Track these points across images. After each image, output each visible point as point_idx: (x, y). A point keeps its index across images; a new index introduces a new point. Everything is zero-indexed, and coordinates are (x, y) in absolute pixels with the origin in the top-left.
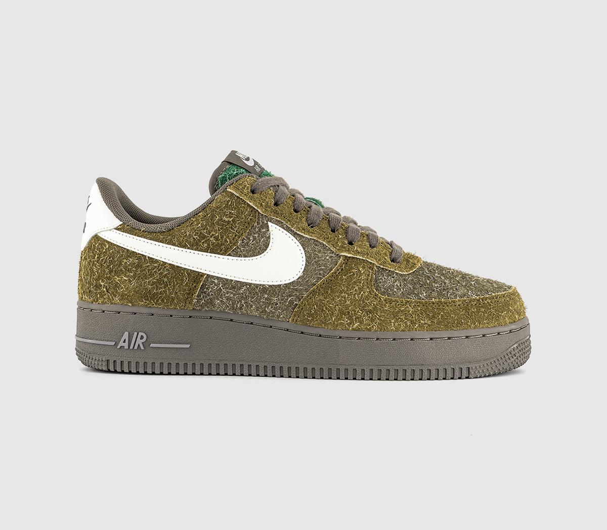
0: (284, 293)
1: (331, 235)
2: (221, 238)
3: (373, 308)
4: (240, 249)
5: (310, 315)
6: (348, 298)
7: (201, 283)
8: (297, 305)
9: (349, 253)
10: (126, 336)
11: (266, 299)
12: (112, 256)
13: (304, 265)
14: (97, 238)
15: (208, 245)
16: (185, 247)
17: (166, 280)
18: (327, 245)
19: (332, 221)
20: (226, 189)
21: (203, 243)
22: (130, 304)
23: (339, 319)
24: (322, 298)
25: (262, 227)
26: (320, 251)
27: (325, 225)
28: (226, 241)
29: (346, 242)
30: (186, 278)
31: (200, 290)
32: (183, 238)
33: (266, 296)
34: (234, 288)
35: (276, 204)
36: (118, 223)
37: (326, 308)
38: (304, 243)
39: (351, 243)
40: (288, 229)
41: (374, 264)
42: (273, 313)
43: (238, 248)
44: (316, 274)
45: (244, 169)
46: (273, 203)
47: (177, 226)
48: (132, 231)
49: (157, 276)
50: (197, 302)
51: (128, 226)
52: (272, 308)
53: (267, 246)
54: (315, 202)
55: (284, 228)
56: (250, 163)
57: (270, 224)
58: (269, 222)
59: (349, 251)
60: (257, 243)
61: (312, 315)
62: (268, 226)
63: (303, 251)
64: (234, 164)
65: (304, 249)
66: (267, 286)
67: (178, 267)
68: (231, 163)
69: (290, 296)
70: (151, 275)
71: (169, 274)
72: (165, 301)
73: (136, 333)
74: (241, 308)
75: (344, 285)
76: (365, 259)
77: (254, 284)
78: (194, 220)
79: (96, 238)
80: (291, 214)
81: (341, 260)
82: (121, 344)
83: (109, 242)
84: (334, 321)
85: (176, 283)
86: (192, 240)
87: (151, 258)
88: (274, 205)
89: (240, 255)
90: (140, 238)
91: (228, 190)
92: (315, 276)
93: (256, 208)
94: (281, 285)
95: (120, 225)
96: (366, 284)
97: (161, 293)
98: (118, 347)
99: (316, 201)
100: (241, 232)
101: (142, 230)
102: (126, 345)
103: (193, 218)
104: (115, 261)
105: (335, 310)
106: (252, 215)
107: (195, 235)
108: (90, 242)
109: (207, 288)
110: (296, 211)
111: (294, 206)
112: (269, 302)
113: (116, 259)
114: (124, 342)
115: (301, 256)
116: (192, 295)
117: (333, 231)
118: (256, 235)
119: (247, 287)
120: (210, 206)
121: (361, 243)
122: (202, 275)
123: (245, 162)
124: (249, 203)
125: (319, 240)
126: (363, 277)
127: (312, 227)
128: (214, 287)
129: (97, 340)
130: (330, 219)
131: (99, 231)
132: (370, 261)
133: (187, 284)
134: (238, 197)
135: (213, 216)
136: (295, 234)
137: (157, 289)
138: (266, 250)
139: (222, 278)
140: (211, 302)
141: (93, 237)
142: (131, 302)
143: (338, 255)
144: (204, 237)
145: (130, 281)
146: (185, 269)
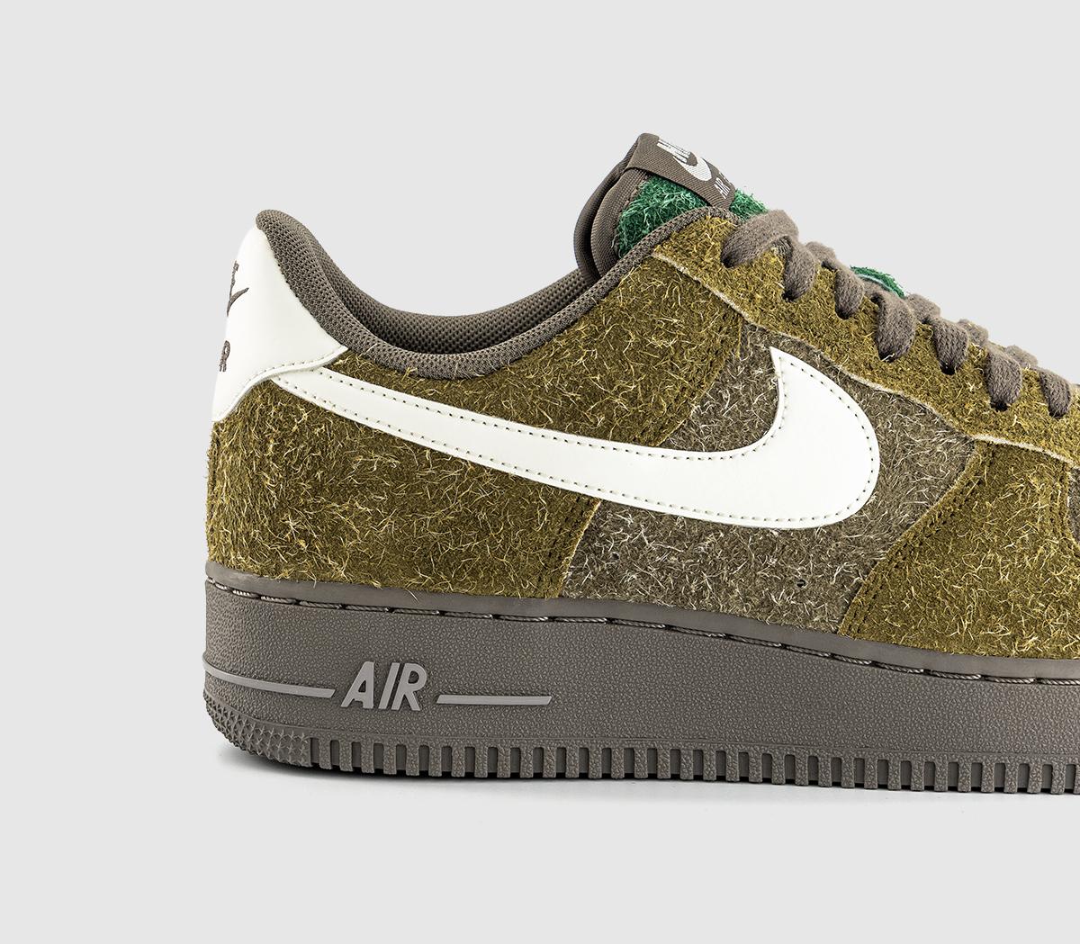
0: (823, 551)
1: (946, 384)
2: (645, 396)
3: (1073, 591)
4: (696, 427)
5: (898, 613)
6: (1003, 565)
7: (584, 525)
8: (859, 585)
9: (999, 435)
10: (367, 672)
11: (774, 569)
12: (321, 444)
13: (877, 472)
14: (271, 391)
15: (610, 417)
16: (538, 422)
17: (483, 515)
18: (935, 412)
19: (944, 341)
20: (650, 253)
21: (594, 411)
22: (377, 584)
23: (983, 626)
24: (931, 565)
25: (754, 363)
26: (916, 430)
27: (924, 352)
28: (658, 405)
29: (988, 402)
30: (543, 513)
31: (582, 544)
32: (534, 398)
33: (773, 562)
34: (680, 537)
35: (789, 295)
36: (335, 349)
37: (945, 595)
38: (873, 407)
39: (1000, 405)
40: (827, 368)
41: (1064, 463)
42: (791, 608)
43: (690, 424)
44: (910, 496)
45: (688, 190)
46: (781, 292)
47: (512, 362)
48: (381, 374)
49: (457, 505)
50: (572, 577)
51: (366, 358)
52: (788, 594)
53: (769, 418)
54: (881, 282)
55: (813, 365)
56: (701, 173)
57: (775, 353)
58: (771, 348)
59: (996, 429)
60: (743, 409)
61: (904, 616)
62: (771, 359)
63: (870, 430)
64: (658, 176)
65: (874, 424)
66: (775, 533)
67: (517, 478)
68: (650, 174)
69: (839, 560)
70: (441, 502)
71: (492, 498)
72: (482, 576)
73: (395, 667)
74: (699, 596)
75: (990, 528)
76: (1040, 450)
77: (738, 528)
78: (563, 343)
79: (267, 389)
80: (832, 321)
81: (976, 455)
82: (353, 694)
83: (308, 403)
84: (967, 632)
85: (512, 524)
86: (560, 403)
87: (441, 455)
88: (784, 296)
89: (697, 444)
90: (404, 396)
91: (655, 255)
92: (908, 503)
93: (736, 307)
94: (812, 530)
95: (341, 357)
96: (1049, 522)
97: (468, 554)
98: (346, 703)
99: (883, 278)
100: (699, 378)
101: (409, 371)
102: (367, 700)
103: (560, 338)
104: (329, 461)
105: (969, 599)
106: (725, 329)
107: (569, 390)
108: (247, 401)
109: (601, 540)
110: (843, 314)
111: (837, 299)
112: (782, 579)
113: (332, 455)
114: (363, 689)
115: (867, 444)
116: (560, 558)
117: (948, 370)
118: (740, 387)
119: (717, 536)
120: (607, 304)
121: (1025, 404)
122: (590, 502)
123: (686, 167)
124: (717, 293)
125: (913, 398)
126: (1042, 503)
127: (891, 360)
128: (624, 537)
129: (279, 681)
130: (939, 337)
131: (274, 372)
132: (1055, 455)
133: (546, 526)
134: (687, 276)
135: (620, 336)
136: (845, 382)
137: (457, 543)
138: (767, 429)
139: (646, 512)
140: (614, 578)
141: (257, 388)
142: (381, 579)
143: (966, 439)
144: (594, 395)
145: (377, 517)
146: (541, 485)
